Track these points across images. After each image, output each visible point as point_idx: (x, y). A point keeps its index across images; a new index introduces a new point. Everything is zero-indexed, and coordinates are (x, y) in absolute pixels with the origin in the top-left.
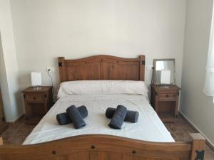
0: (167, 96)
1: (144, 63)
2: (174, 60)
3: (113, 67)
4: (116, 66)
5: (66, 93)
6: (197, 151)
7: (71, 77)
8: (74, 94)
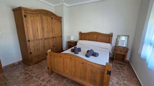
0: (121, 52)
1: (112, 36)
2: (128, 36)
3: (98, 37)
4: (100, 36)
5: (80, 44)
6: (107, 70)
7: (83, 39)
8: (82, 45)
